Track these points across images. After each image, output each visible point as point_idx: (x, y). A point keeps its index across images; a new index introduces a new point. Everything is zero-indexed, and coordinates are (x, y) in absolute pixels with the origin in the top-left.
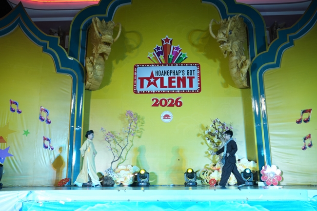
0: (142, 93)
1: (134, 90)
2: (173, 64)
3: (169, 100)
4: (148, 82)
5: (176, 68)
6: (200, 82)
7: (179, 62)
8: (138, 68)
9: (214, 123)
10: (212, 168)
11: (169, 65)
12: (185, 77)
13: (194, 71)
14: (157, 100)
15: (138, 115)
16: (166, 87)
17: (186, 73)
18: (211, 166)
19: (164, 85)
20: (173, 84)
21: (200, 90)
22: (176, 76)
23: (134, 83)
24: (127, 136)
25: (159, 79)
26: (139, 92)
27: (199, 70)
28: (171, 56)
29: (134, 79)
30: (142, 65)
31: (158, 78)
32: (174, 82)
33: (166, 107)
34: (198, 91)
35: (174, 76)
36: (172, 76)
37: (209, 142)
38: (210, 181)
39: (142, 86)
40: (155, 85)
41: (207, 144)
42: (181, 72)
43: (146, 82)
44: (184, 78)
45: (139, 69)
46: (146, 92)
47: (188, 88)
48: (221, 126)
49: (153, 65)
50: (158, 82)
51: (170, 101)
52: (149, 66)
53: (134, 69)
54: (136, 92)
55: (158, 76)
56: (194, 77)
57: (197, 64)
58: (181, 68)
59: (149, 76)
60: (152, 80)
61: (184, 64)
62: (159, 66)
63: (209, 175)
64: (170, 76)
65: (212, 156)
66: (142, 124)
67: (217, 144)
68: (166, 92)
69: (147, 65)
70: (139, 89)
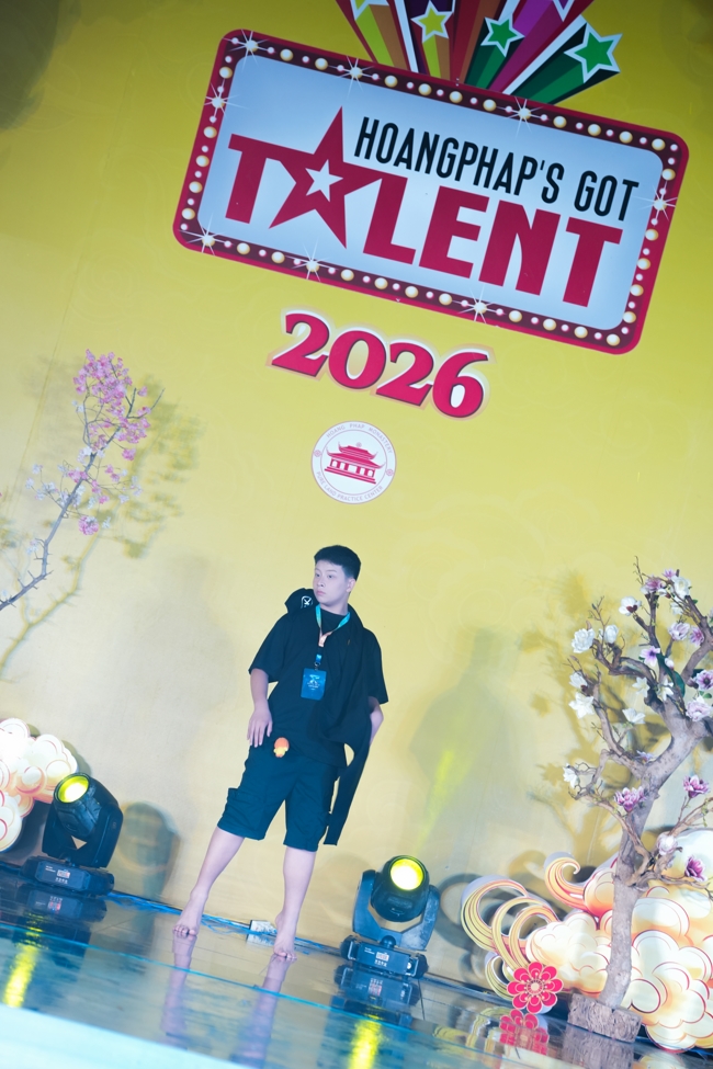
0: (231, 254)
1: (179, 219)
2: (502, 102)
3: (398, 349)
4: (290, 183)
5: (512, 136)
6: (648, 279)
7: (543, 97)
8: (243, 63)
9: (653, 599)
10: (555, 890)
11: (473, 97)
12: (556, 218)
13: (630, 185)
14: (319, 331)
15: (167, 398)
16: (405, 255)
17: (568, 187)
18: (553, 874)
19: (398, 239)
20: (459, 248)
21: (630, 338)
22: (496, 197)
23: (193, 167)
24: (54, 526)
25: (376, 185)
26: (208, 240)
27: (672, 189)
28: (502, 33)
29: (201, 140)
30: (280, 45)
31: (365, 177)
32: (471, 232)
33: (367, 395)
34: (613, 340)
35: (480, 190)
36: (466, 184)
37: (583, 707)
38: (518, 973)
39: (241, 206)
40: (335, 217)
41: (571, 714)
42: (541, 175)
43: (276, 183)
44: (548, 222)
45: (251, 66)
46: (258, 257)
47: (551, 299)
48: (690, 626)
49: (356, 72)
50: (361, 205)
51: (407, 361)
52: (330, 70)
53: (220, 63)
54: (188, 235)
55: (372, 164)
56: (615, 235)
57: (669, 138)
58: (549, 144)
59: (310, 145)
60: (323, 180)
61: (577, 122)
62: (400, 87)
63: (526, 932)
64: (450, 183)
65: (584, 805)
66: (179, 466)
67: (644, 734)
68: (394, 292)
69: (315, 54)
70: (214, 218)
